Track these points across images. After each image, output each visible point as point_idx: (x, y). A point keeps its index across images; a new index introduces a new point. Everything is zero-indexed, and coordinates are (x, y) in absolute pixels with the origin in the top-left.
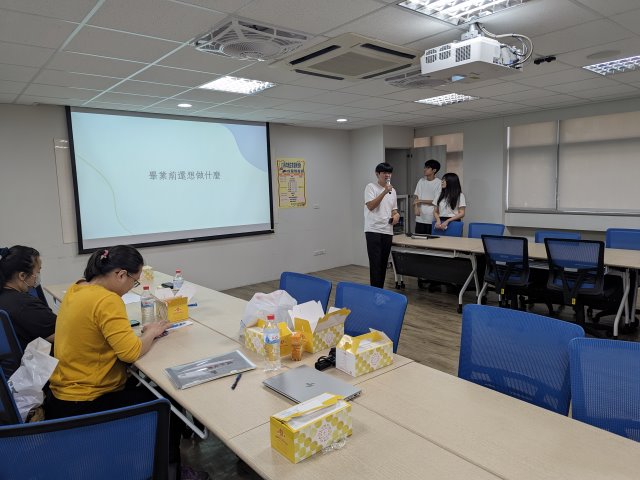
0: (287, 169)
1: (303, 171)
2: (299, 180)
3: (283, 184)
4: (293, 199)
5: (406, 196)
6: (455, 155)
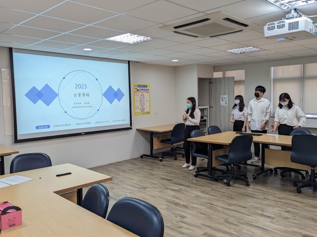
1: (148, 90)
5: (208, 107)
6: (239, 82)
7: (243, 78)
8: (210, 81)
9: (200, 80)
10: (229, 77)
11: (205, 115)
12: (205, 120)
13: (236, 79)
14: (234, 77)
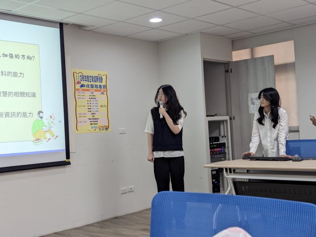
0: (85, 83)
1: (105, 87)
2: (101, 98)
3: (81, 102)
4: (94, 121)
5: (227, 118)
6: (284, 68)
7: (291, 58)
8: (227, 67)
9: (208, 65)
10: (263, 58)
11: (222, 134)
12: (224, 144)
13: (277, 61)
14: (273, 56)
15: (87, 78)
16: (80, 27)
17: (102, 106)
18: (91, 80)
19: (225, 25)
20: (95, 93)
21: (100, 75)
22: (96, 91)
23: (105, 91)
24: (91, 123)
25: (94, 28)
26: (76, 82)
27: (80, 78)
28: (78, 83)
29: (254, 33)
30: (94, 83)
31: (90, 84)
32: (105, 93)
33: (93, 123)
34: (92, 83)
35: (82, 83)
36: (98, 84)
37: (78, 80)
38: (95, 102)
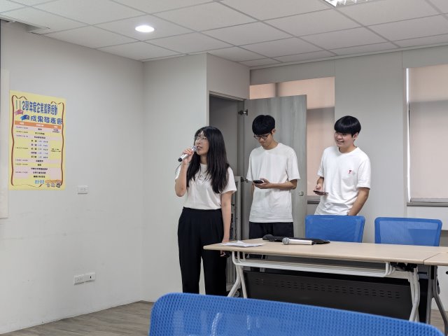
0: (30, 113)
1: (61, 121)
2: (53, 138)
4: (40, 172)
5: (238, 179)
6: (319, 114)
8: (240, 106)
9: (216, 102)
10: (291, 98)
13: (312, 103)
14: (306, 96)
15: (33, 106)
16: (27, 27)
17: (53, 150)
18: (40, 110)
19: (243, 47)
20: (45, 130)
21: (54, 104)
22: (46, 126)
23: (59, 127)
24: (35, 175)
25: (49, 31)
26: (15, 110)
27: (22, 106)
28: (19, 112)
29: (282, 62)
30: (43, 115)
31: (37, 115)
32: (60, 131)
33: (38, 175)
34: (40, 114)
35: (26, 113)
36: (50, 116)
37: (19, 109)
38: (43, 144)
